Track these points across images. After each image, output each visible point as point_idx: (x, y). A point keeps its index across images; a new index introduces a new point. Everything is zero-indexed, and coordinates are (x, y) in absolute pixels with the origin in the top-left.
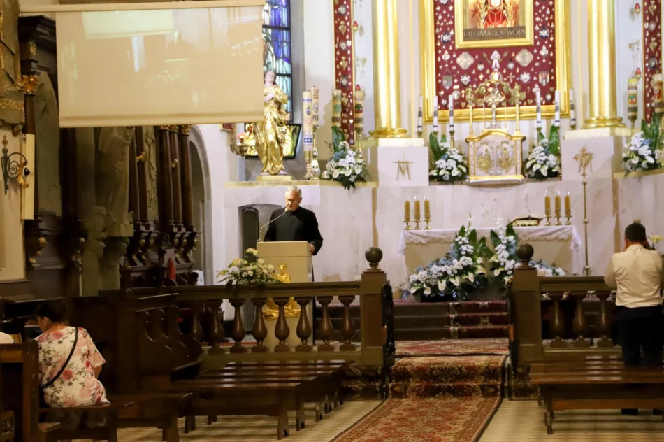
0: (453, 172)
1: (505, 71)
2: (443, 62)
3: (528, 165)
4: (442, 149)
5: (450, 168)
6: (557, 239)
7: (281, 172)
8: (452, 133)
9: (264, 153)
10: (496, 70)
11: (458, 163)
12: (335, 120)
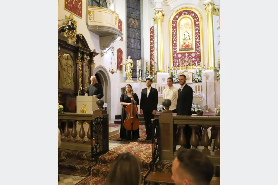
1: (189, 58)
2: (175, 56)
3: (194, 79)
4: (174, 75)
6: (198, 97)
7: (131, 80)
8: (176, 72)
9: (127, 75)
11: (177, 79)
12: (147, 68)
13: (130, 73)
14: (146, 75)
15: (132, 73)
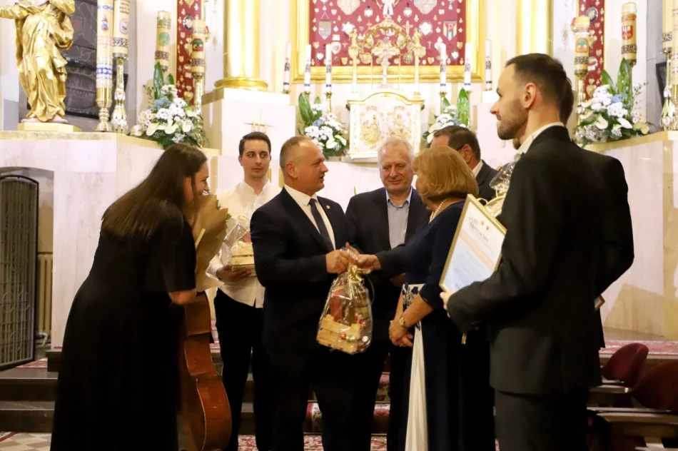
0: (328, 143)
1: (399, 19)
2: (320, 4)
4: (315, 113)
5: (324, 138)
7: (58, 118)
8: (329, 95)
9: (31, 88)
10: (389, 16)
11: (335, 132)
12: (159, 55)
13: (50, 75)
14: (156, 97)
15: (63, 78)
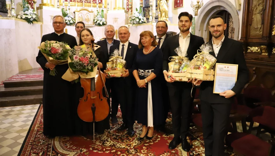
0: (71, 21)
3: (95, 21)
4: (67, 14)
5: (69, 20)
8: (69, 9)
11: (72, 19)
14: (24, 7)
